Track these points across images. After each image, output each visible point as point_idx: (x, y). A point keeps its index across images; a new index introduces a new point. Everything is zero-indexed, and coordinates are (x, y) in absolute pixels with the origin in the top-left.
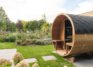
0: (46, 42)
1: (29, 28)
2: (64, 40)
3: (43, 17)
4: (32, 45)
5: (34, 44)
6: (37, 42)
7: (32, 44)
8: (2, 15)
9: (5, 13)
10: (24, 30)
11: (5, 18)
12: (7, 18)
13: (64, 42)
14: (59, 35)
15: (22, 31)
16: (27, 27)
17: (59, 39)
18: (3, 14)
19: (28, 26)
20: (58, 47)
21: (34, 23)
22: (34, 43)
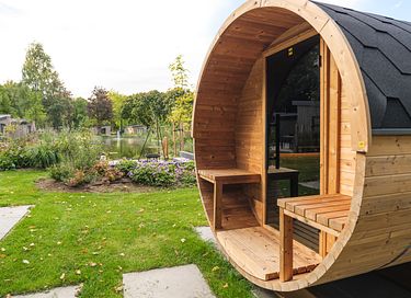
0: (178, 172)
1: (134, 117)
2: (262, 172)
3: (175, 72)
4: (116, 186)
5: (126, 180)
6: (136, 171)
7: (117, 180)
8: (40, 71)
9: (49, 65)
10: (118, 123)
11: (51, 81)
12: (56, 84)
13: (260, 184)
14: (234, 140)
15: (108, 128)
16: (126, 114)
17: (235, 164)
18: (45, 70)
19: (130, 109)
20: (227, 211)
21: (151, 99)
22: (126, 176)
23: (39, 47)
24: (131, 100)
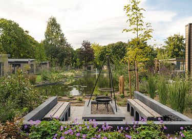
8: (54, 33)
9: (59, 30)
12: (62, 40)
15: (92, 67)
19: (104, 54)
21: (118, 47)
23: (54, 20)
24: (105, 48)
